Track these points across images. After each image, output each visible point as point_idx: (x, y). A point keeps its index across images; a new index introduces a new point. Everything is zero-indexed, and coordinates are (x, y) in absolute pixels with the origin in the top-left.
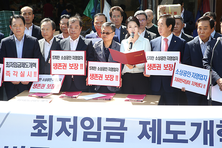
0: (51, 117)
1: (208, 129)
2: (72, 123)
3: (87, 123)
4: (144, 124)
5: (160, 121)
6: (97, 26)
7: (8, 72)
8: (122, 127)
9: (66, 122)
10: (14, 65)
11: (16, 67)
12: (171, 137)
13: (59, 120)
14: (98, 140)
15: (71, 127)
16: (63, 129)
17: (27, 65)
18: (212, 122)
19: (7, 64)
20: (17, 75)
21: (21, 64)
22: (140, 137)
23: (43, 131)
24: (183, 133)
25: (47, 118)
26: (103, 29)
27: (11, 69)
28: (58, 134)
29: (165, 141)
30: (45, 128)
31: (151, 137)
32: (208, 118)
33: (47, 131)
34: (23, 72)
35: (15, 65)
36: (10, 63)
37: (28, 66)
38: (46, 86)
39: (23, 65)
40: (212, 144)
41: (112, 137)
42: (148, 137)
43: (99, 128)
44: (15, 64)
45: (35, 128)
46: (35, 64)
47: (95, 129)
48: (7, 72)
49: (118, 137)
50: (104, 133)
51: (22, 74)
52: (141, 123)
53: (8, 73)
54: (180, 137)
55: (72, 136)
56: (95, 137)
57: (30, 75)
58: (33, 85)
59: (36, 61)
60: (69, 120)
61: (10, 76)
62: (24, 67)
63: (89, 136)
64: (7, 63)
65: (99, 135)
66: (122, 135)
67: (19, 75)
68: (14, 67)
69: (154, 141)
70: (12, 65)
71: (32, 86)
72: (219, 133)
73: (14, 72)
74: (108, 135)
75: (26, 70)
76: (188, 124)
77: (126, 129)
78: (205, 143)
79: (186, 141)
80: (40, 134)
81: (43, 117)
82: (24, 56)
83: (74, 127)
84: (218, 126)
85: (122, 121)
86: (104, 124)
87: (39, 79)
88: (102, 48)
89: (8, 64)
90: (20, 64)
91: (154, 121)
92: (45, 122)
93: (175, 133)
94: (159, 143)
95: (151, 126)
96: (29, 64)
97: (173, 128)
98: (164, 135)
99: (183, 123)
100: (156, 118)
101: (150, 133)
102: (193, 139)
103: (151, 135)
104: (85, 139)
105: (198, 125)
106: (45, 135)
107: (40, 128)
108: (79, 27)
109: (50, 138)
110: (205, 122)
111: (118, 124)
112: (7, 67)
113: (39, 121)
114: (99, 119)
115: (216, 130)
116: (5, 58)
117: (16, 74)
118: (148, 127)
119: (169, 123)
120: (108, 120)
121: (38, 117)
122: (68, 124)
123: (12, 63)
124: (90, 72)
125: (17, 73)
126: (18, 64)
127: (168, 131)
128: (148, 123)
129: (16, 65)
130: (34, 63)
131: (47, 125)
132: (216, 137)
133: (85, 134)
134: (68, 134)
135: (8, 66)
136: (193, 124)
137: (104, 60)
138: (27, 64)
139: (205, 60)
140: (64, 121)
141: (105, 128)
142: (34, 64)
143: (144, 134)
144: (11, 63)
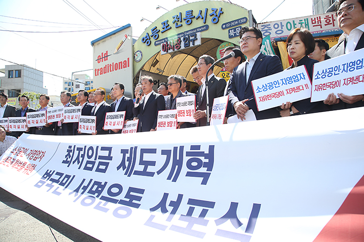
0: (75, 147)
1: (178, 158)
5: (136, 148)
8: (109, 157)
9: (81, 151)
12: (142, 168)
13: (78, 149)
14: (92, 169)
15: (82, 156)
18: (182, 148)
24: (153, 163)
27: (109, 121)
29: (135, 173)
31: (126, 169)
41: (100, 167)
42: (124, 168)
43: (96, 158)
47: (93, 158)
49: (104, 167)
50: (97, 162)
52: (122, 151)
53: (107, 123)
54: (149, 169)
56: (91, 166)
63: (87, 165)
64: (108, 116)
65: (93, 164)
66: (107, 165)
72: (189, 164)
74: (99, 164)
76: (159, 152)
77: (111, 159)
78: (169, 177)
79: (152, 174)
80: (66, 162)
81: (71, 147)
84: (188, 154)
85: (110, 150)
86: (100, 153)
91: (131, 149)
93: (147, 164)
94: (130, 175)
98: (137, 167)
99: (153, 151)
100: (134, 145)
101: (127, 164)
103: (127, 166)
104: (85, 168)
105: (168, 153)
107: (68, 157)
110: (175, 148)
111: (107, 153)
113: (69, 151)
114: (97, 148)
115: (186, 159)
118: (127, 156)
119: (144, 151)
120: (102, 149)
122: (81, 153)
128: (127, 151)
132: (185, 169)
134: (79, 162)
136: (164, 152)
141: (100, 157)
143: (122, 164)
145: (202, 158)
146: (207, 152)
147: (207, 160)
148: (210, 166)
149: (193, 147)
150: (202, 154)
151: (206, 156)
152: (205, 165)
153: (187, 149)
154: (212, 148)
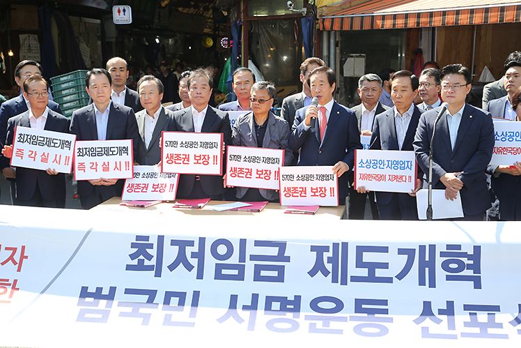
0: (161, 239)
1: (427, 259)
2: (196, 249)
3: (222, 250)
4: (319, 250)
5: (345, 245)
6: (238, 88)
7: (82, 164)
8: (282, 257)
9: (187, 247)
10: (90, 152)
11: (94, 155)
12: (364, 272)
13: (174, 243)
14: (241, 277)
15: (194, 255)
16: (181, 259)
17: (113, 151)
18: (433, 247)
20: (96, 169)
21: (103, 149)
22: (312, 273)
23: (147, 263)
24: (385, 266)
25: (153, 241)
26: (253, 94)
27: (87, 160)
28: (172, 267)
29: (354, 279)
30: (150, 257)
31: (331, 274)
32: (427, 241)
33: (153, 262)
34: (106, 164)
35: (92, 152)
36: (84, 150)
37: (114, 153)
38: (150, 188)
40: (433, 285)
41: (263, 273)
42: (326, 273)
43: (242, 258)
44: (92, 150)
45: (133, 257)
46: (127, 149)
47: (234, 259)
48: (80, 165)
49: (275, 274)
50: (250, 266)
51: (104, 166)
52: (313, 248)
53: (82, 166)
54: (379, 273)
55: (195, 270)
56: (236, 272)
57: (119, 168)
58: (126, 185)
59: (128, 143)
60: (191, 243)
61: (84, 172)
62: (108, 155)
63: (224, 272)
64: (80, 149)
65: (241, 269)
66: (281, 270)
67: (100, 168)
68: (92, 156)
69: (335, 280)
70: (88, 153)
71: (126, 189)
72: (445, 266)
73: (92, 164)
74: (258, 269)
75: (112, 160)
76: (393, 251)
77: (288, 259)
78: (422, 283)
79: (389, 280)
80: (141, 267)
81: (147, 238)
82: (110, 137)
83: (200, 255)
84: (442, 254)
85: (282, 246)
86: (251, 250)
87: (135, 175)
88: (251, 125)
89: (81, 151)
90: (100, 150)
91: (336, 245)
92: (151, 246)
93: (372, 267)
94: (344, 282)
95: (330, 254)
96: (116, 149)
97: (368, 257)
98: (353, 270)
99: (385, 249)
100: (340, 240)
101: (329, 267)
102: (400, 277)
103: (330, 270)
104: (218, 276)
105: (409, 253)
106: (150, 268)
107: (141, 257)
108: (208, 87)
109: (158, 274)
110: (422, 248)
111: (274, 251)
112: (79, 155)
113: (141, 245)
114: (243, 242)
115: (439, 260)
117: (94, 167)
118: (326, 255)
119: (361, 250)
120: (258, 243)
121: (138, 238)
122: (189, 250)
123: (88, 150)
124: (231, 164)
125: (97, 165)
126: (97, 150)
127: (360, 264)
128: (326, 249)
129: (94, 152)
130: (124, 148)
131: (153, 252)
132: (440, 274)
133: (219, 268)
134: (189, 267)
135: (81, 154)
136: (401, 251)
137: (253, 144)
138: (112, 149)
139: (417, 143)
140: (182, 244)
141: (253, 258)
142: (124, 150)
143: (318, 268)
144: (86, 148)
145: (465, 260)
146: (471, 252)
147: (471, 262)
148: (476, 268)
149: (449, 247)
150: (465, 255)
151: (469, 257)
152: (469, 267)
153: (441, 248)
154: (477, 249)
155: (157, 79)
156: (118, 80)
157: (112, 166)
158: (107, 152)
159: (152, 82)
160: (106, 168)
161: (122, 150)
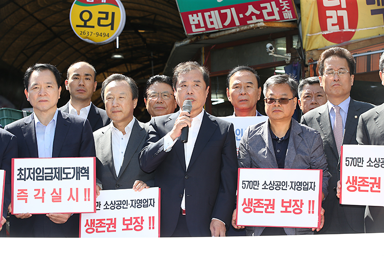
6: (236, 94)
7: (22, 191)
10: (36, 175)
11: (41, 178)
17: (67, 174)
19: (21, 172)
20: (43, 198)
21: (54, 170)
27: (30, 185)
35: (39, 175)
36: (27, 171)
39: (57, 174)
44: (38, 171)
46: (86, 170)
48: (20, 192)
51: (55, 194)
53: (22, 194)
57: (75, 198)
59: (88, 162)
61: (26, 202)
62: (60, 178)
64: (20, 170)
68: (37, 180)
70: (32, 176)
73: (37, 192)
89: (23, 172)
90: (49, 171)
96: (72, 171)
108: (203, 84)
112: (20, 179)
116: (15, 159)
117: (40, 195)
123: (32, 171)
125: (44, 193)
126: (45, 171)
129: (41, 174)
130: (83, 168)
135: (23, 177)
138: (66, 171)
142: (83, 171)
144: (29, 169)
155: (129, 79)
156: (81, 91)
157: (65, 195)
158: (59, 174)
159: (123, 81)
160: (57, 198)
161: (80, 172)
